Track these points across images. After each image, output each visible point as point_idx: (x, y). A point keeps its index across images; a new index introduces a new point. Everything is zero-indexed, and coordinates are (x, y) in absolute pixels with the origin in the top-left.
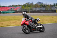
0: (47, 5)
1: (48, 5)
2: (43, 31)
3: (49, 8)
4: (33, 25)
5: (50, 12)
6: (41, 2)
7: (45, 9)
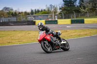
0: (20, 13)
1: (22, 13)
2: (67, 50)
3: (23, 18)
4: (55, 41)
5: (24, 24)
6: (9, 8)
7: (17, 20)
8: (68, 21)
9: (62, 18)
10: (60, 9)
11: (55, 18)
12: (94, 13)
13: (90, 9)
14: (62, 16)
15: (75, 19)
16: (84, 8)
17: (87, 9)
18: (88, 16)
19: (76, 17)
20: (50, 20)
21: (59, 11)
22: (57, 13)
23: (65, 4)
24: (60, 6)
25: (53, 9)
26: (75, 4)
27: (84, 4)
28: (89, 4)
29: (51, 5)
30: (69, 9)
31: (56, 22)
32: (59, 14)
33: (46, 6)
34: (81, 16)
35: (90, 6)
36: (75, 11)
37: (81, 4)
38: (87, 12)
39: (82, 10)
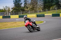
8: (17, 16)
9: (13, 14)
10: (12, 9)
11: (9, 15)
12: (33, 11)
13: (31, 9)
14: (13, 13)
15: (21, 15)
16: (27, 8)
17: (29, 8)
18: (30, 13)
19: (22, 14)
20: (6, 15)
21: (11, 10)
22: (10, 12)
23: (15, 6)
24: (12, 7)
25: (7, 9)
26: (21, 6)
27: (27, 6)
28: (30, 5)
29: (6, 6)
30: (17, 9)
31: (9, 17)
32: (11, 12)
33: (3, 7)
34: (25, 13)
35: (31, 7)
36: (21, 10)
37: (25, 6)
38: (28, 11)
39: (26, 9)
